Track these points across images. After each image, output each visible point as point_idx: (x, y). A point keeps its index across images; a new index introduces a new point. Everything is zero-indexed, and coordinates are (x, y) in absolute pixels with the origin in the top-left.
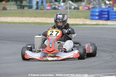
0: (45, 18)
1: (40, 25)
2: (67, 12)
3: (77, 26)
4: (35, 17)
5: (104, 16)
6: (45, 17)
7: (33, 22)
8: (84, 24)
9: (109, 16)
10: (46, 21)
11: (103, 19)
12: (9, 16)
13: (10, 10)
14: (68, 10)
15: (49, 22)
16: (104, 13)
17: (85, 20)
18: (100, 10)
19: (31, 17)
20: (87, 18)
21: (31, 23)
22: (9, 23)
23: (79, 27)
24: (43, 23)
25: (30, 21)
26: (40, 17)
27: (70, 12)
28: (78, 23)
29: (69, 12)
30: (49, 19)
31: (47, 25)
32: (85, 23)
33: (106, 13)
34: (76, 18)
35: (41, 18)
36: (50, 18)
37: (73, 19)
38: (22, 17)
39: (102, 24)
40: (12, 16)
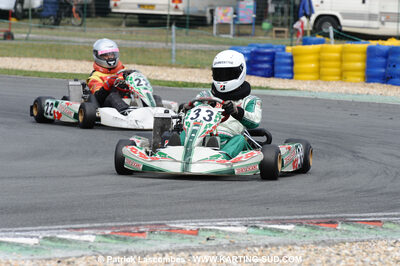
2: (170, 51)
5: (260, 66)
9: (273, 66)
11: (259, 72)
12: (26, 56)
13: (27, 39)
16: (260, 58)
18: (253, 49)
19: (80, 59)
22: (26, 74)
25: (78, 71)
27: (177, 51)
28: (197, 81)
29: (174, 52)
33: (266, 58)
34: (192, 67)
37: (184, 71)
38: (57, 58)
39: (258, 85)
40: (33, 56)
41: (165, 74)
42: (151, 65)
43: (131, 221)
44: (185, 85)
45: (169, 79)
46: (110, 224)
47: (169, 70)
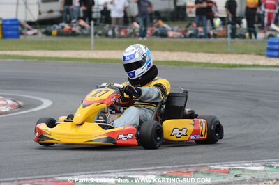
0: (187, 54)
1: (176, 65)
2: (227, 43)
3: (241, 69)
4: (171, 50)
6: (188, 51)
7: (165, 60)
8: (254, 66)
10: (189, 59)
14: (229, 39)
15: (193, 60)
17: (258, 57)
19: (163, 50)
20: (261, 55)
21: (162, 62)
23: (244, 71)
24: (183, 62)
25: (161, 59)
26: (178, 51)
27: (231, 42)
28: (243, 62)
29: (229, 44)
30: (194, 54)
31: (188, 67)
32: (257, 62)
34: (242, 53)
35: (180, 53)
36: (196, 54)
37: (236, 56)
41: (222, 59)
42: (213, 53)
43: (184, 164)
44: (235, 66)
45: (224, 62)
46: (168, 167)
47: (226, 56)
